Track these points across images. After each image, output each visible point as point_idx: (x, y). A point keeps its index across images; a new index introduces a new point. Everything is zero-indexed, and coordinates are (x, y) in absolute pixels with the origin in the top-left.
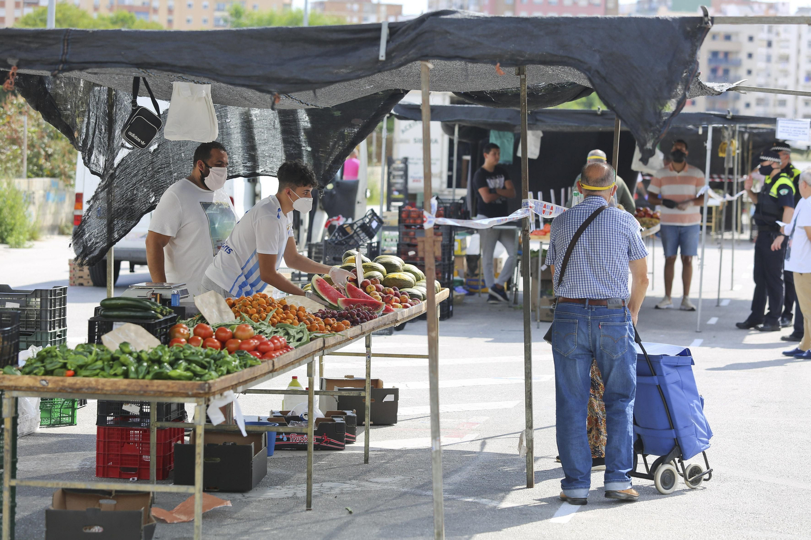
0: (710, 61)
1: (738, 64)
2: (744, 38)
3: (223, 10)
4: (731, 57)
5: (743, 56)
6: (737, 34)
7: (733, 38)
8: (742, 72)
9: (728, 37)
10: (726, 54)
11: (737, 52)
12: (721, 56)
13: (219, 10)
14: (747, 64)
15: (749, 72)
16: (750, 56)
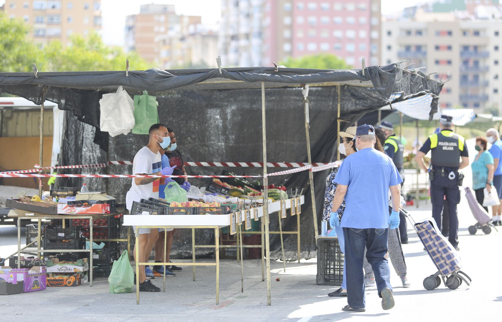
0: (462, 54)
1: (486, 56)
2: (491, 34)
3: (42, 22)
4: (480, 50)
5: (490, 49)
6: (484, 30)
7: (482, 34)
8: (490, 62)
9: (477, 33)
10: (476, 48)
11: (485, 46)
12: (471, 50)
13: (38, 22)
14: (494, 55)
15: (496, 63)
16: (496, 48)
